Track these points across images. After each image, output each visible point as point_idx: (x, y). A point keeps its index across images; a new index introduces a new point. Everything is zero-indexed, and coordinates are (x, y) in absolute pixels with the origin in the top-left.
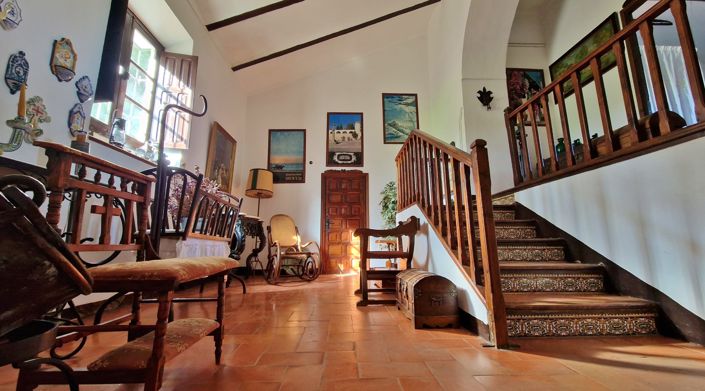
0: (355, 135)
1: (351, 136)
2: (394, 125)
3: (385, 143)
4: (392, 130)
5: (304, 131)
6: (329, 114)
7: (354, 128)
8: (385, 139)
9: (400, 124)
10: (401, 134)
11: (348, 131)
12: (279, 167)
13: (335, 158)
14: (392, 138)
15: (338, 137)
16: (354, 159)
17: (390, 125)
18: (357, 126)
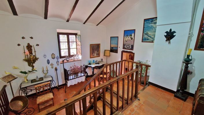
0: (132, 39)
1: (130, 39)
2: (147, 34)
3: (142, 42)
4: (146, 36)
5: (118, 37)
6: (124, 31)
7: (131, 36)
8: (142, 40)
9: (149, 33)
10: (149, 38)
11: (130, 37)
12: (112, 48)
13: (125, 47)
14: (145, 40)
15: (127, 39)
16: (131, 47)
17: (145, 34)
18: (133, 35)
